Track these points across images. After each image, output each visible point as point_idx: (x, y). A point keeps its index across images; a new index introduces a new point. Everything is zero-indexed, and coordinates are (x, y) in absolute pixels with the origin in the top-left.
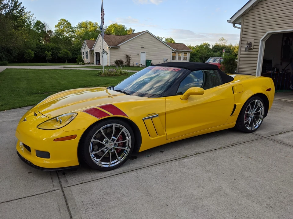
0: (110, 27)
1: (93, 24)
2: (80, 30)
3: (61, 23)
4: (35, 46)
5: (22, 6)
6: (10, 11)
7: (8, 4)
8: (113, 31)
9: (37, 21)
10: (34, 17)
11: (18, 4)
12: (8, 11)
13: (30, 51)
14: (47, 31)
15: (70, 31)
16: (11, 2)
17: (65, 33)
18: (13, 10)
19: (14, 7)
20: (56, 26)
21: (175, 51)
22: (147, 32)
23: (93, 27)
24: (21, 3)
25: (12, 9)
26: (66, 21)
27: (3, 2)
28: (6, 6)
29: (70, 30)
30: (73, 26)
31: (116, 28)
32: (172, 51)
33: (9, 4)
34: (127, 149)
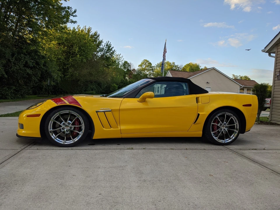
0: (186, 66)
1: (170, 64)
2: (158, 68)
3: (144, 63)
4: (120, 81)
5: (113, 49)
6: (104, 53)
7: (103, 48)
8: (188, 70)
9: (125, 61)
10: (123, 58)
11: (110, 48)
12: (103, 53)
13: (115, 85)
14: (131, 70)
16: (106, 46)
17: (146, 71)
18: (107, 52)
19: (108, 50)
20: (139, 66)
21: (243, 87)
22: (214, 69)
23: (170, 66)
24: (113, 47)
25: (106, 52)
26: (147, 61)
27: (99, 47)
28: (102, 50)
29: (151, 69)
30: (153, 65)
31: (191, 67)
32: (240, 87)
33: (104, 48)
34: (81, 133)
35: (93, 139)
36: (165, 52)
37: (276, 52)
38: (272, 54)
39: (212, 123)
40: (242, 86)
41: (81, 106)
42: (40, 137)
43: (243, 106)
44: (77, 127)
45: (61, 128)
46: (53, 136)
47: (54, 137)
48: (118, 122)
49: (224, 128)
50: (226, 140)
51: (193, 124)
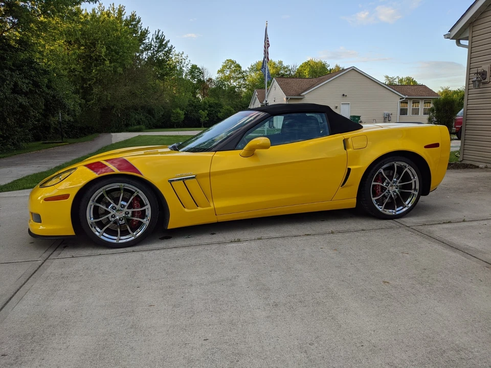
0: (302, 67)
1: (275, 64)
2: (253, 74)
3: (227, 66)
4: (187, 103)
5: (169, 45)
6: (154, 53)
7: (151, 45)
8: (306, 73)
9: (193, 65)
10: (188, 60)
11: (164, 43)
12: (151, 53)
13: (178, 110)
14: (205, 80)
15: (239, 78)
16: (155, 40)
17: (232, 81)
18: (158, 51)
19: (159, 48)
20: (219, 72)
21: (406, 98)
22: (354, 70)
23: (274, 68)
24: (169, 41)
25: (156, 51)
26: (233, 62)
27: (144, 42)
28: (148, 48)
29: (240, 75)
30: (243, 69)
31: (312, 67)
32: (401, 99)
33: (153, 43)
34: (146, 222)
35: (168, 228)
36: (267, 45)
37: (470, 38)
38: (462, 42)
39: (373, 183)
40: (404, 97)
41: (141, 174)
42: (74, 234)
43: (426, 147)
44: (138, 211)
45: (109, 215)
46: (97, 232)
47: (99, 233)
48: (209, 196)
49: (393, 189)
50: (397, 209)
51: (340, 188)
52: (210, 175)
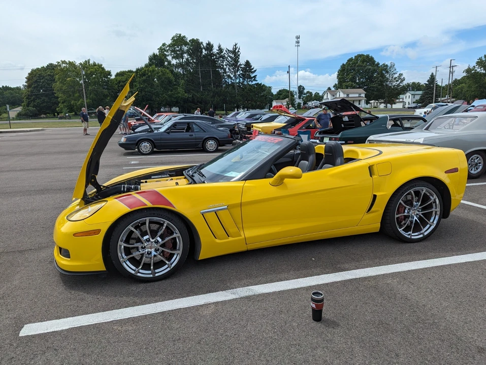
35: (199, 259)
41: (173, 207)
42: (105, 269)
43: (446, 172)
51: (366, 213)
52: (241, 205)
